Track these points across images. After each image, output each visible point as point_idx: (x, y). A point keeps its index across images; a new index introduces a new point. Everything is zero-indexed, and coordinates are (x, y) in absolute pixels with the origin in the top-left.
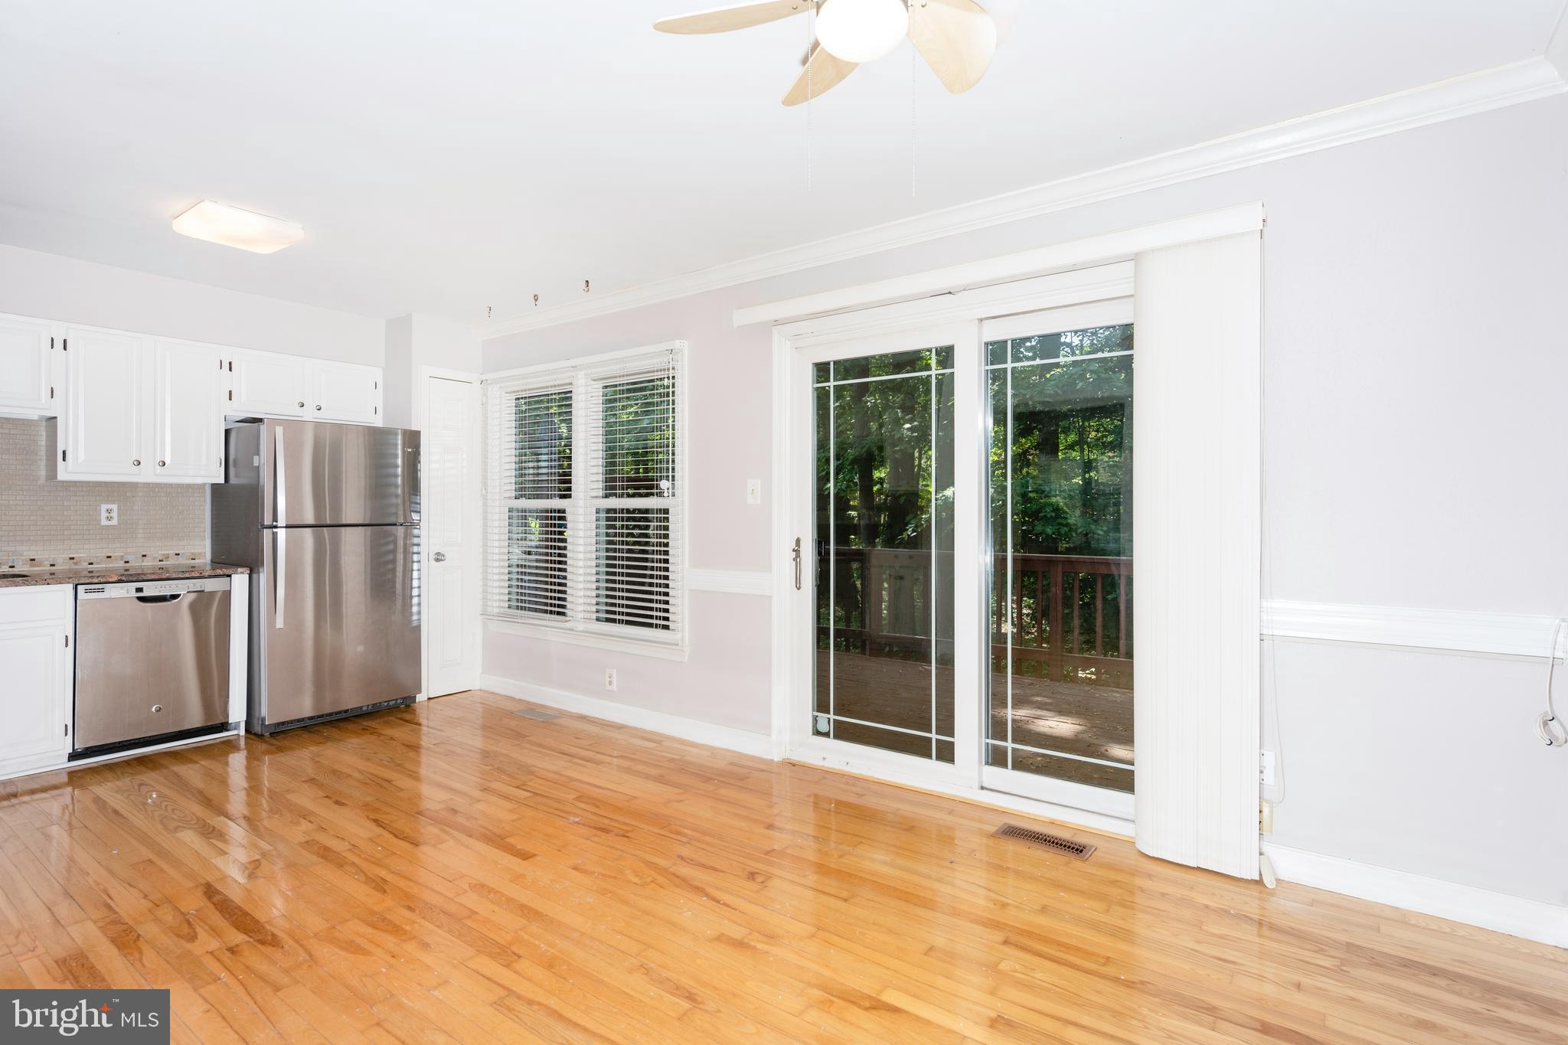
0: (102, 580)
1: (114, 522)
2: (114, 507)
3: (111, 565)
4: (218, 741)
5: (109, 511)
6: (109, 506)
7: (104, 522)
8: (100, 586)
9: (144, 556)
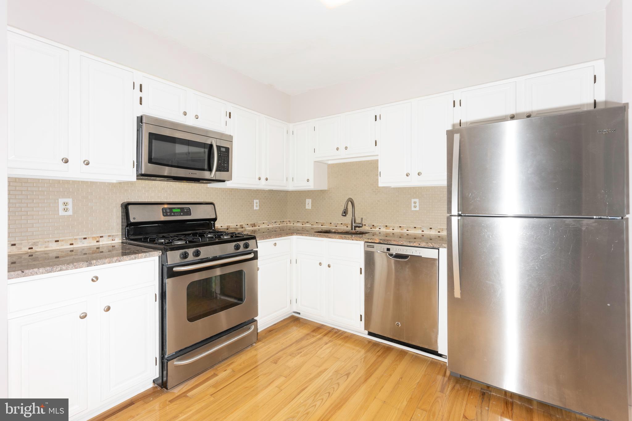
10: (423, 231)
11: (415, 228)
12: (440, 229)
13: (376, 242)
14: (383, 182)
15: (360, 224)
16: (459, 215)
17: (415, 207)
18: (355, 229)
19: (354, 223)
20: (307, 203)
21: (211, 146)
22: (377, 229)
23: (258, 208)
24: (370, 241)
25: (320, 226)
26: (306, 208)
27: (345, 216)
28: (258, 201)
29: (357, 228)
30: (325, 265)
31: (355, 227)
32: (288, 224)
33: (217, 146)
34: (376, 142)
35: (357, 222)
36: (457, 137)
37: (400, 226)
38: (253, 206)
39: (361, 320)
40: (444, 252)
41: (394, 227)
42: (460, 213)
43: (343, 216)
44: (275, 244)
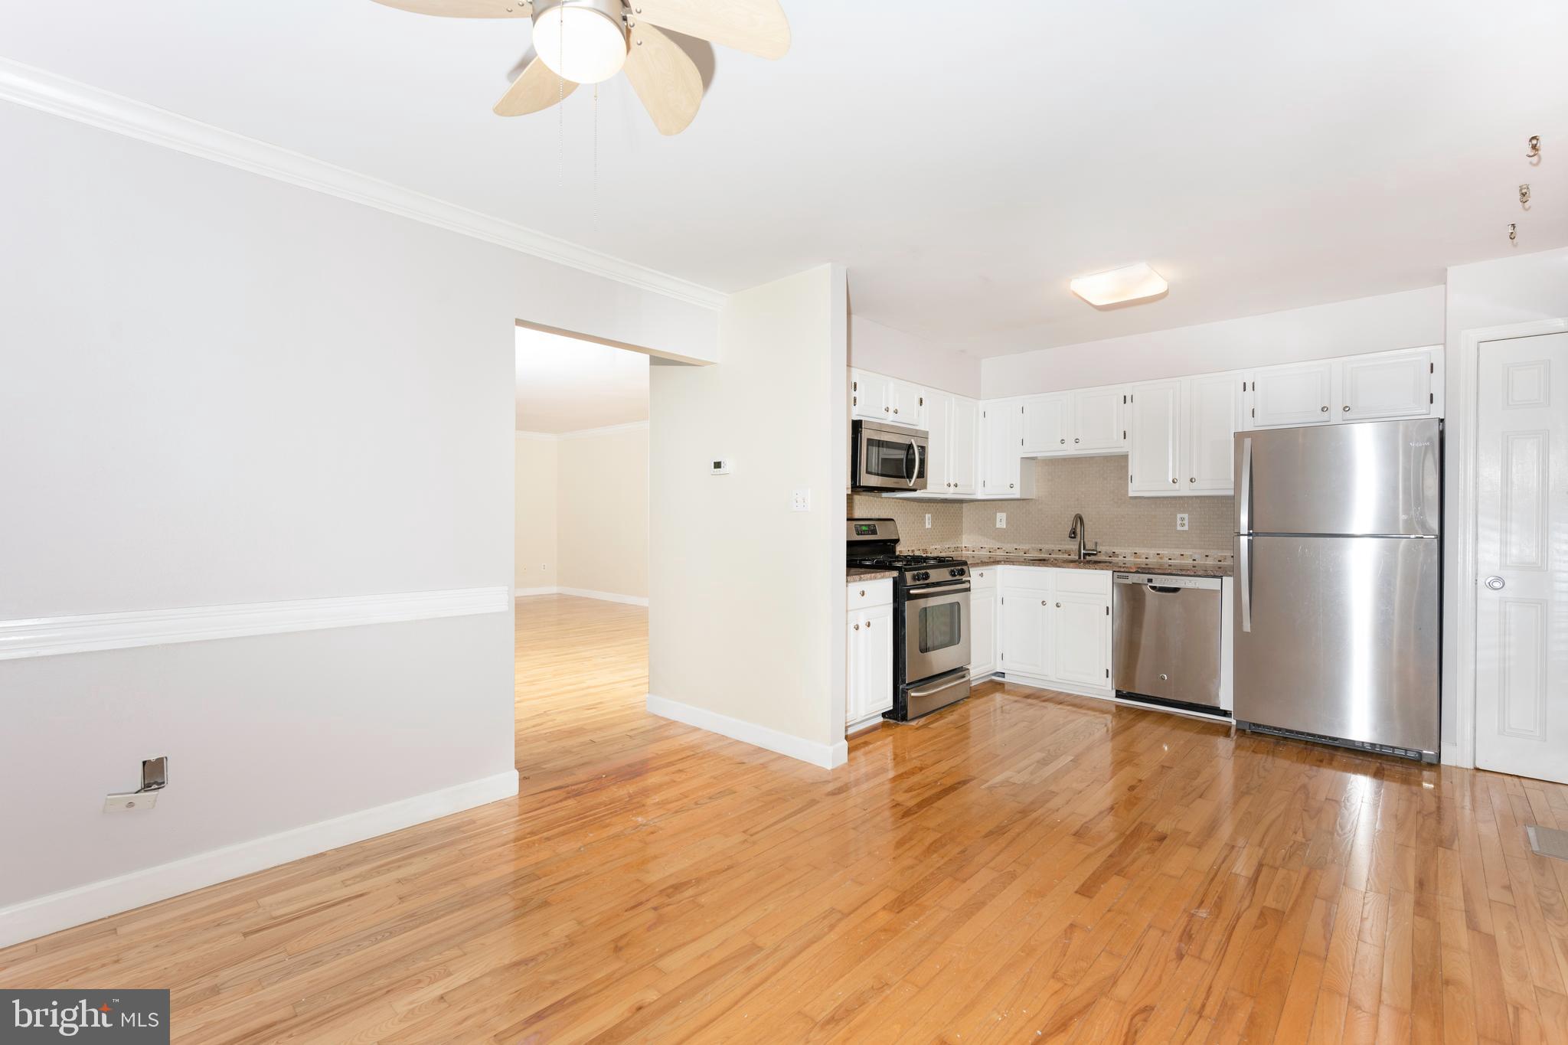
0: (1127, 570)
1: (1186, 528)
2: (1186, 516)
3: (1183, 562)
4: (1218, 722)
5: (1182, 519)
6: (1183, 515)
7: (1179, 528)
8: (1126, 574)
9: (1207, 556)
10: (1194, 560)
11: (1182, 555)
12: (1221, 556)
13: (1132, 570)
14: (1135, 489)
15: (1093, 550)
16: (1249, 535)
17: (1183, 525)
18: (1084, 558)
19: (1084, 549)
20: (998, 520)
21: (910, 446)
22: (1121, 558)
23: (930, 526)
24: (1123, 570)
25: (1022, 554)
26: (997, 527)
27: (1074, 537)
28: (930, 515)
29: (1087, 557)
30: (1051, 604)
31: (1085, 555)
32: (963, 552)
33: (918, 446)
34: (1125, 434)
35: (1087, 548)
36: (1248, 442)
37: (1158, 552)
38: (925, 523)
39: (1107, 677)
40: (1228, 581)
41: (1148, 554)
42: (1251, 531)
43: (1072, 537)
44: (982, 575)
